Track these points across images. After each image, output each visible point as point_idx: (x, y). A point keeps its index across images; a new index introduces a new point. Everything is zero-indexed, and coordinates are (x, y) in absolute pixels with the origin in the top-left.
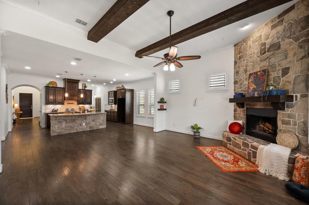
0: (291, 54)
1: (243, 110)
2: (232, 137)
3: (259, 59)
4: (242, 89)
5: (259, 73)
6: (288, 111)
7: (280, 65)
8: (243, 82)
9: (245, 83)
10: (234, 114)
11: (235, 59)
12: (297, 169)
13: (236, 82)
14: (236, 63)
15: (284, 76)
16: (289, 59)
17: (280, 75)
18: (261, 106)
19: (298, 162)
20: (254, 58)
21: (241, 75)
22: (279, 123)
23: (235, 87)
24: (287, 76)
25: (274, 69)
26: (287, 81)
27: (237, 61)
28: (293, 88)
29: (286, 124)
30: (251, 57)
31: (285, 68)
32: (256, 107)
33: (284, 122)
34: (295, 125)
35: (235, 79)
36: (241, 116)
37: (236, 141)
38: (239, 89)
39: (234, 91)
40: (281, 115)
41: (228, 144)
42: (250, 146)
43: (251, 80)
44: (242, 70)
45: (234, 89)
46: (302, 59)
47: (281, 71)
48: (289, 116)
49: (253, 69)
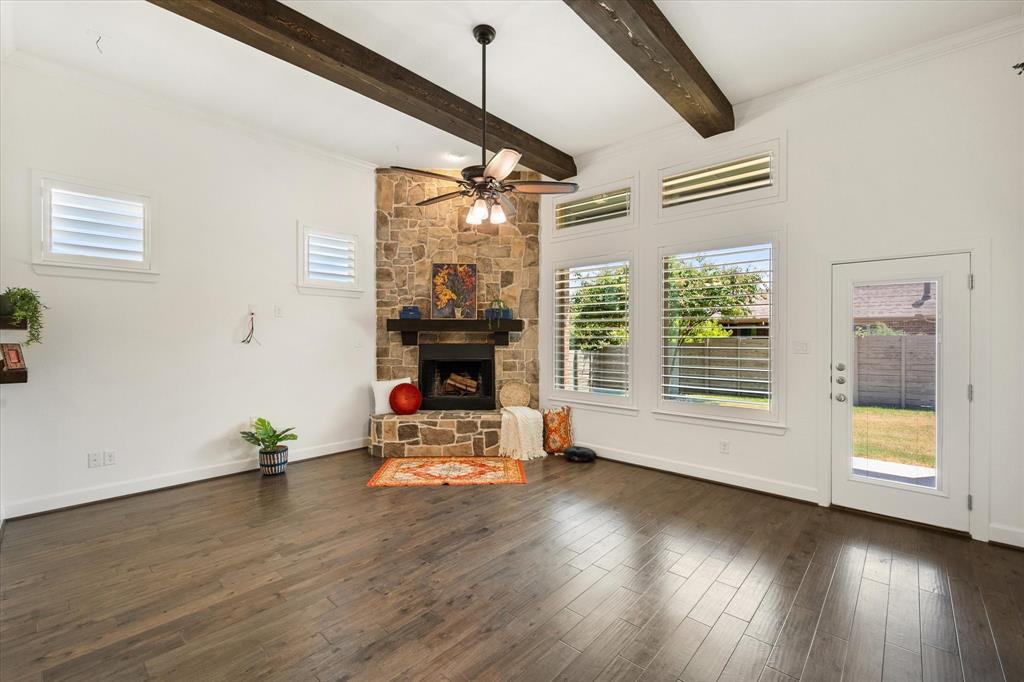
0: (515, 251)
1: (411, 351)
2: (422, 423)
3: (454, 237)
4: (408, 297)
5: (461, 269)
6: (513, 347)
7: (498, 264)
8: (411, 278)
9: (416, 283)
10: (378, 362)
11: (378, 207)
12: (555, 431)
13: (382, 275)
14: (381, 220)
15: (506, 286)
16: (512, 259)
17: (499, 282)
18: (461, 339)
19: (552, 420)
20: (444, 230)
21: (403, 258)
22: (499, 370)
23: (378, 287)
24: (509, 286)
25: (487, 269)
26: (510, 296)
27: (389, 218)
28: (520, 310)
29: (510, 370)
30: (433, 225)
31: (507, 273)
32: (448, 342)
33: (507, 367)
34: (522, 369)
35: (378, 264)
36: (403, 365)
37: (438, 428)
38: (396, 295)
39: (378, 297)
40: (501, 355)
41: (407, 446)
42: (479, 425)
43: (439, 280)
44: (405, 245)
45: (378, 293)
46: (530, 265)
47: (500, 276)
48: (514, 355)
49: (441, 254)
